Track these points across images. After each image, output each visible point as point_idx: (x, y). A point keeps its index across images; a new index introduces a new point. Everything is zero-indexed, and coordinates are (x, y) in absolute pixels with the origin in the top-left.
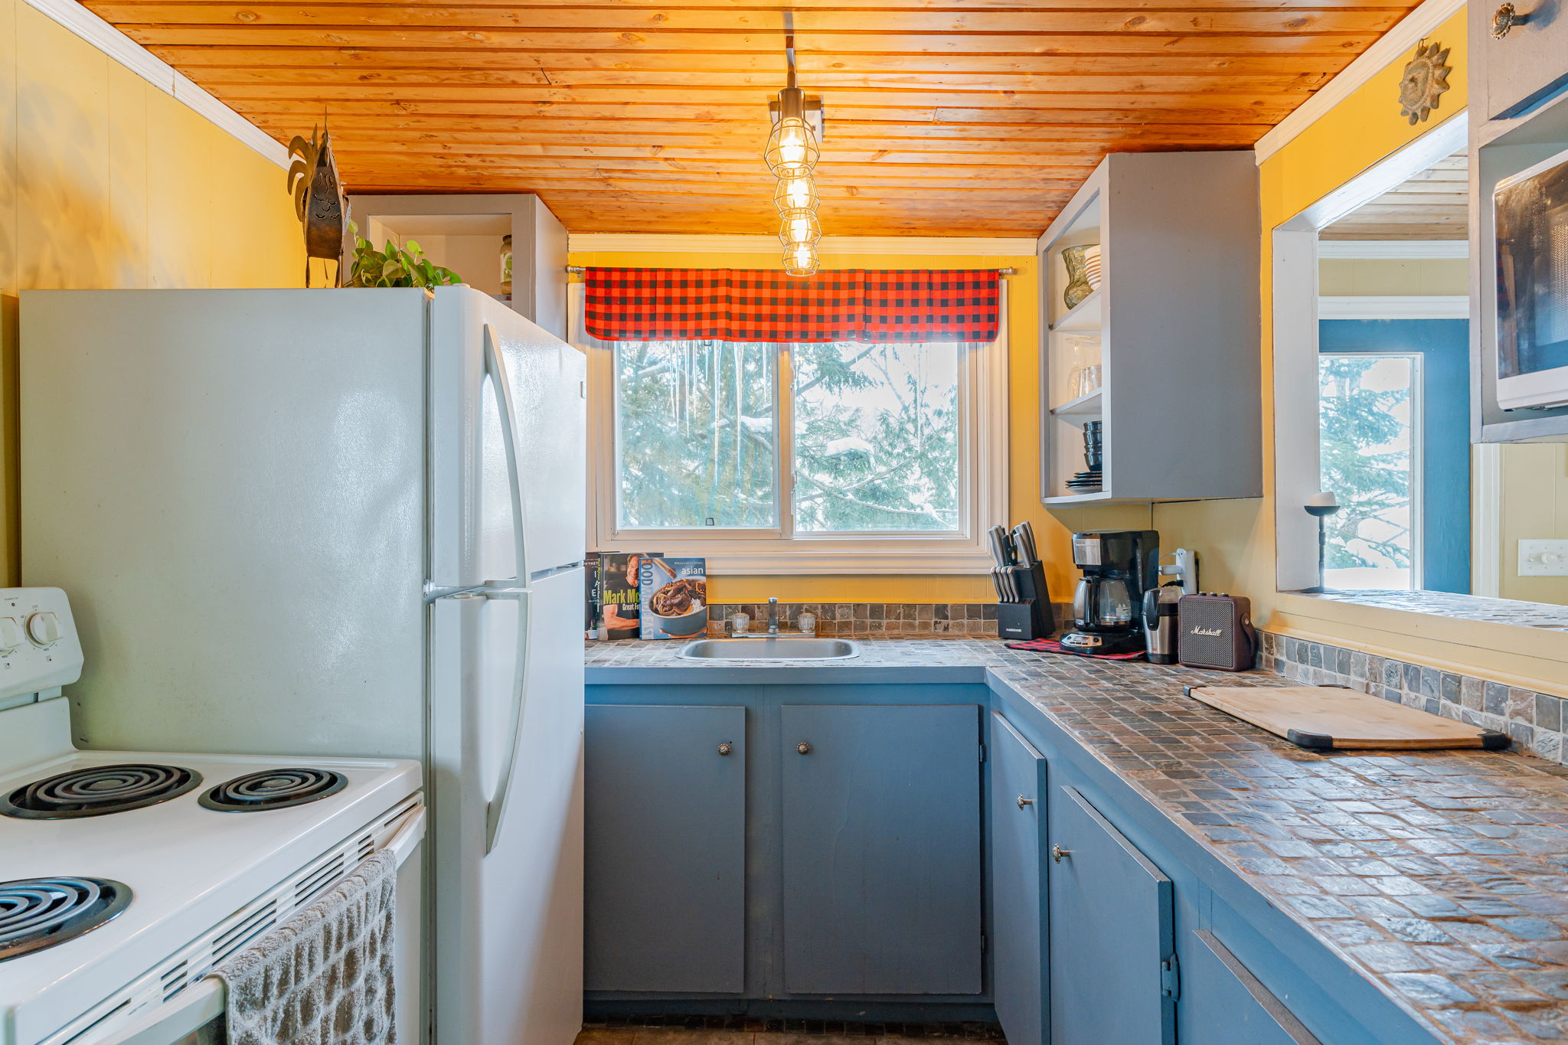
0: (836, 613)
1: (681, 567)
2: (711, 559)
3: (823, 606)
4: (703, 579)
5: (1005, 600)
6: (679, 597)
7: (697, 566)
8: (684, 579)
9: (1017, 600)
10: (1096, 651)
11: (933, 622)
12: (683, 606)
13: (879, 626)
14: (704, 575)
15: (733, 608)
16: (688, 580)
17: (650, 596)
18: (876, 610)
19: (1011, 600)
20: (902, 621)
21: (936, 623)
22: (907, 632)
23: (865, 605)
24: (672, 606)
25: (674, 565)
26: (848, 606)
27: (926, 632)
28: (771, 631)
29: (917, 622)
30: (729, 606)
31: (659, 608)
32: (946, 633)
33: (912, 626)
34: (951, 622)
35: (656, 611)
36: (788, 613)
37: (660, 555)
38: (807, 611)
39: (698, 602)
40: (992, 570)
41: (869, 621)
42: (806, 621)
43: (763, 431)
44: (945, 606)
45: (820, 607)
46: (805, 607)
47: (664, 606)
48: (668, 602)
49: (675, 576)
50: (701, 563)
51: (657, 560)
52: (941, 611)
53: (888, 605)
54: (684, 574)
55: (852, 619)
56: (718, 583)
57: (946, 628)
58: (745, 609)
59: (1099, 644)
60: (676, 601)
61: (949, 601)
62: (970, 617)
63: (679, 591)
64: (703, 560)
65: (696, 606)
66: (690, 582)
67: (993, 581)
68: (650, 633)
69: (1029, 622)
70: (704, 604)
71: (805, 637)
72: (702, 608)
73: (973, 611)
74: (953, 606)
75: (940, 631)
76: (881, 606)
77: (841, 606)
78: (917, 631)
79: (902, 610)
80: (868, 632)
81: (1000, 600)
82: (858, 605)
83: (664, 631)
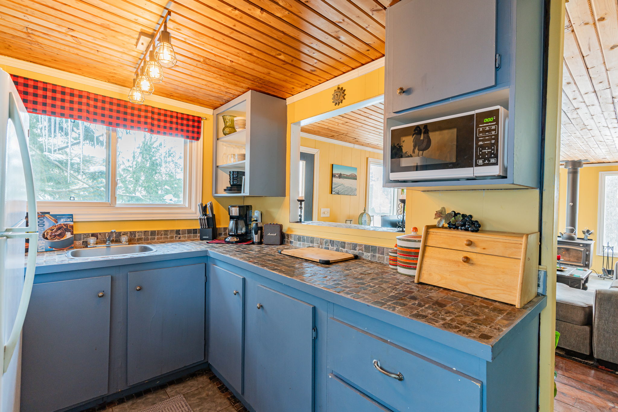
0: (136, 235)
1: (60, 218)
2: (75, 214)
3: (130, 232)
4: (72, 223)
5: (203, 227)
6: (59, 232)
7: (69, 218)
8: (62, 223)
9: (207, 227)
10: (236, 242)
11: (175, 236)
12: (61, 235)
13: (154, 239)
14: (72, 221)
15: (87, 235)
16: (64, 224)
17: (43, 232)
18: (153, 233)
19: (205, 227)
20: (163, 236)
21: (176, 236)
22: (165, 240)
23: (148, 231)
24: (55, 236)
25: (56, 217)
26: (141, 232)
27: (172, 240)
28: (107, 243)
29: (169, 236)
30: (85, 234)
31: (48, 237)
32: (180, 240)
33: (167, 238)
34: (181, 236)
35: (47, 239)
36: (114, 236)
37: (48, 213)
38: (123, 235)
39: (69, 233)
40: (199, 218)
41: (150, 237)
42: (124, 239)
43: (58, 160)
44: (179, 230)
45: (129, 233)
46: (122, 233)
47: (51, 236)
48: (53, 234)
49: (57, 222)
50: (71, 216)
51: (47, 215)
52: (178, 232)
53: (158, 231)
54: (62, 221)
55: (143, 237)
56: (79, 225)
57: (180, 238)
58: (93, 235)
59: (238, 240)
60: (58, 233)
61: (181, 228)
62: (188, 233)
63: (59, 229)
64: (72, 215)
65: (68, 235)
66: (65, 225)
67: (199, 221)
68: (43, 249)
69: (211, 234)
70: (72, 234)
71: (124, 245)
72: (72, 236)
73: (189, 231)
74: (182, 230)
75: (177, 239)
76: (155, 231)
77: (138, 232)
78: (169, 240)
79: (163, 232)
80: (150, 241)
81: (201, 227)
82: (146, 231)
83: (51, 247)
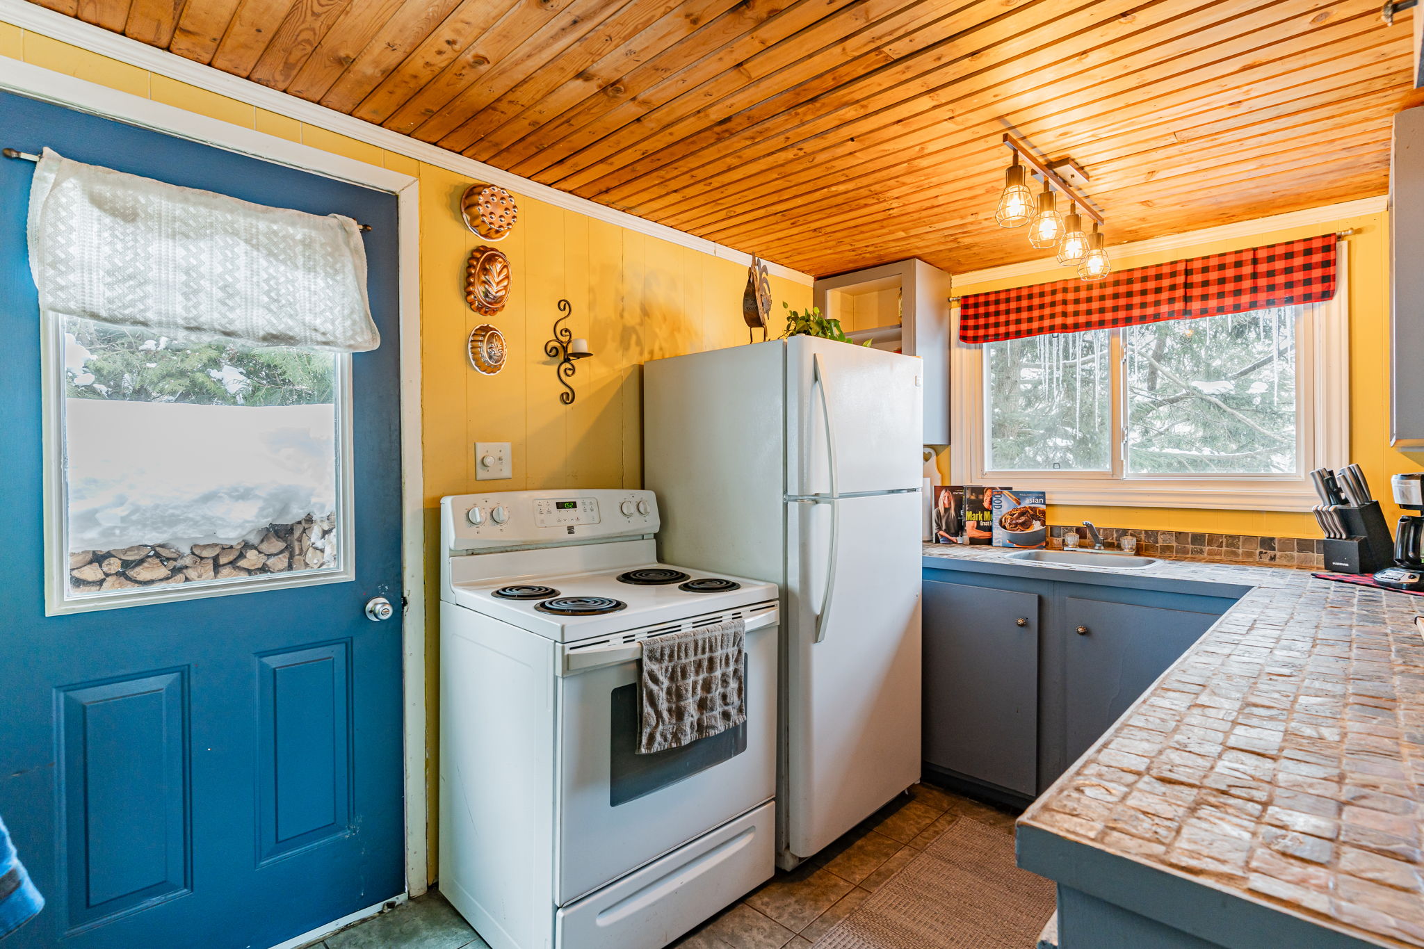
0: (1159, 538)
1: (1025, 498)
2: (1052, 493)
3: (1146, 532)
4: (1043, 507)
5: (1332, 536)
6: (1022, 519)
7: (1038, 498)
8: (1027, 506)
9: (1344, 537)
11: (1258, 552)
12: (1026, 525)
13: (1201, 552)
14: (1044, 504)
15: (1068, 529)
16: (1030, 508)
17: (1000, 517)
18: (1198, 538)
19: (1338, 536)
20: (1224, 548)
21: (1261, 553)
22: (1229, 558)
23: (1187, 534)
24: (1016, 524)
25: (1019, 496)
26: (1170, 533)
27: (1251, 560)
28: (1097, 548)
29: (1240, 551)
30: (1066, 527)
31: (1007, 525)
32: (1273, 562)
33: (1236, 554)
34: (1278, 554)
35: (1004, 527)
36: (1115, 535)
37: (1011, 488)
38: (1131, 535)
39: (1038, 523)
40: (1313, 508)
41: (1190, 547)
42: (1128, 543)
44: (1272, 539)
45: (1143, 532)
46: (1130, 532)
47: (1010, 524)
48: (1014, 522)
49: (1020, 504)
50: (1042, 495)
51: (1006, 492)
52: (1267, 543)
53: (1210, 535)
54: (1027, 503)
55: (1174, 544)
56: (1056, 510)
57: (1273, 558)
58: (1078, 530)
60: (1020, 521)
61: (1277, 534)
62: (1301, 550)
63: (1022, 514)
64: (1044, 493)
65: (1037, 526)
66: (1032, 509)
67: (1316, 518)
68: (999, 542)
69: (1357, 558)
70: (1043, 524)
71: (1127, 555)
72: (1042, 528)
73: (1304, 545)
74: (1280, 540)
75: (1266, 560)
76: (1203, 535)
77: (1164, 533)
78: (1240, 558)
79: (1224, 540)
80: (1190, 555)
81: (1327, 535)
82: (1180, 533)
83: (1010, 541)
